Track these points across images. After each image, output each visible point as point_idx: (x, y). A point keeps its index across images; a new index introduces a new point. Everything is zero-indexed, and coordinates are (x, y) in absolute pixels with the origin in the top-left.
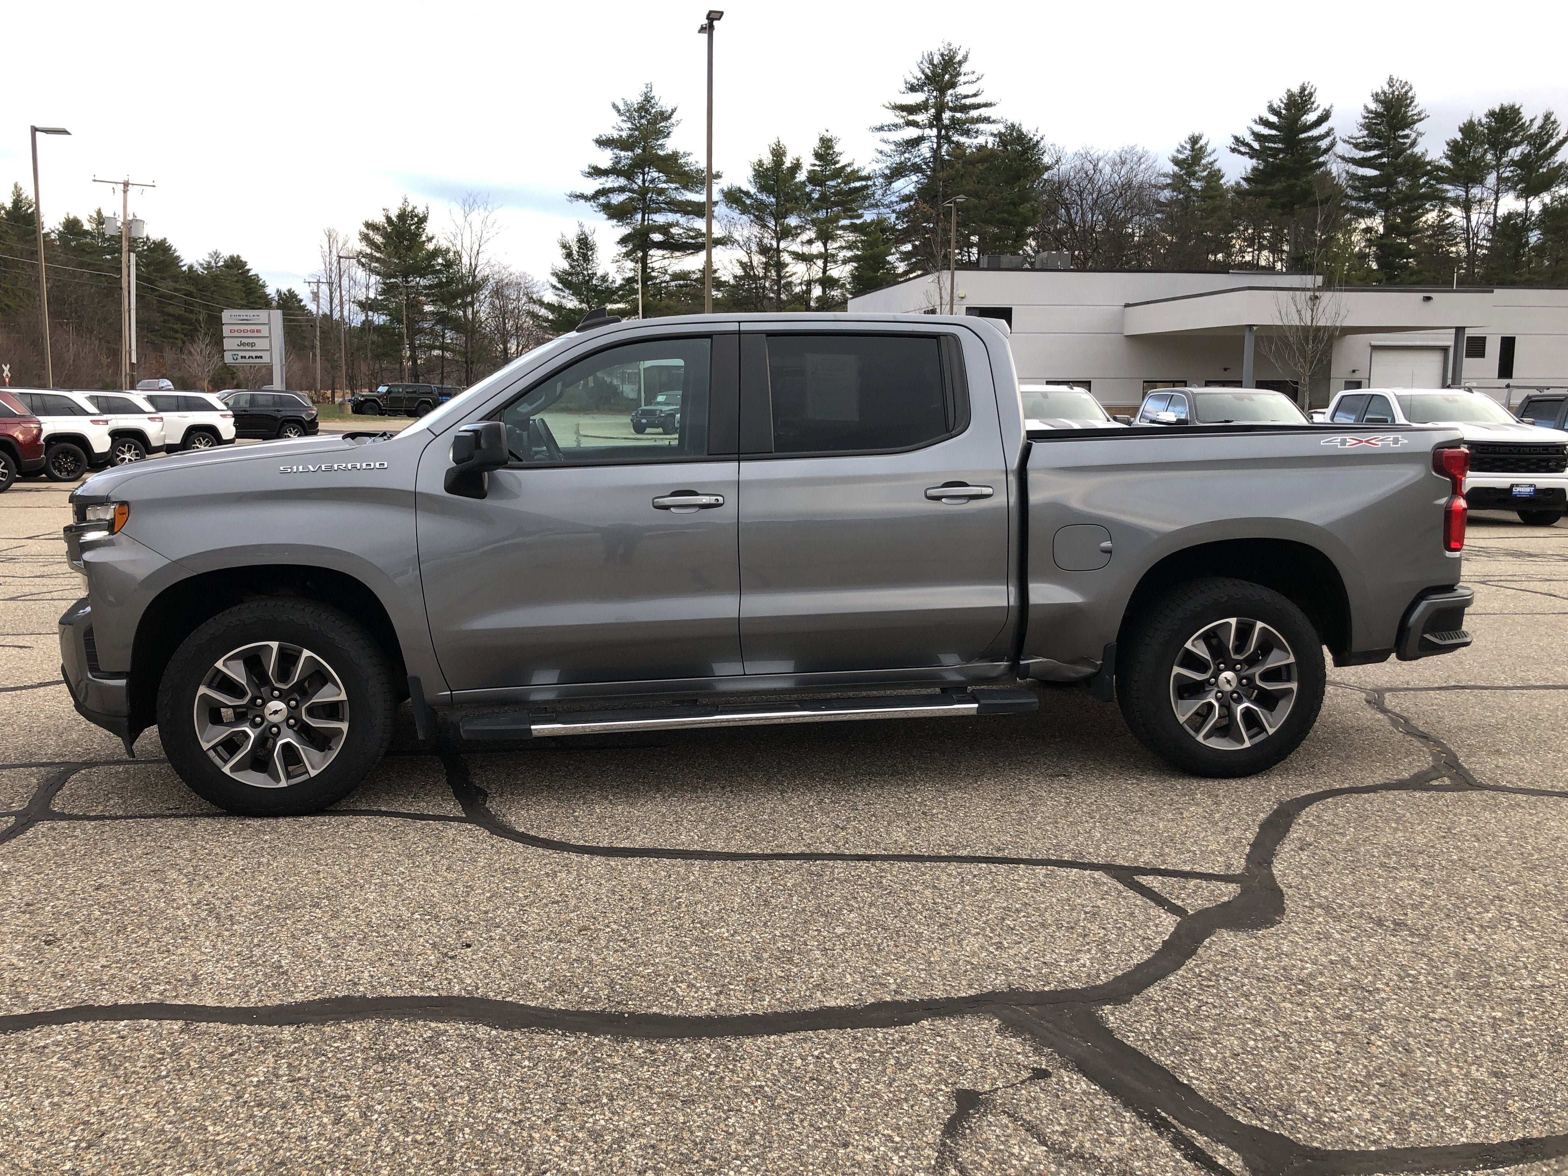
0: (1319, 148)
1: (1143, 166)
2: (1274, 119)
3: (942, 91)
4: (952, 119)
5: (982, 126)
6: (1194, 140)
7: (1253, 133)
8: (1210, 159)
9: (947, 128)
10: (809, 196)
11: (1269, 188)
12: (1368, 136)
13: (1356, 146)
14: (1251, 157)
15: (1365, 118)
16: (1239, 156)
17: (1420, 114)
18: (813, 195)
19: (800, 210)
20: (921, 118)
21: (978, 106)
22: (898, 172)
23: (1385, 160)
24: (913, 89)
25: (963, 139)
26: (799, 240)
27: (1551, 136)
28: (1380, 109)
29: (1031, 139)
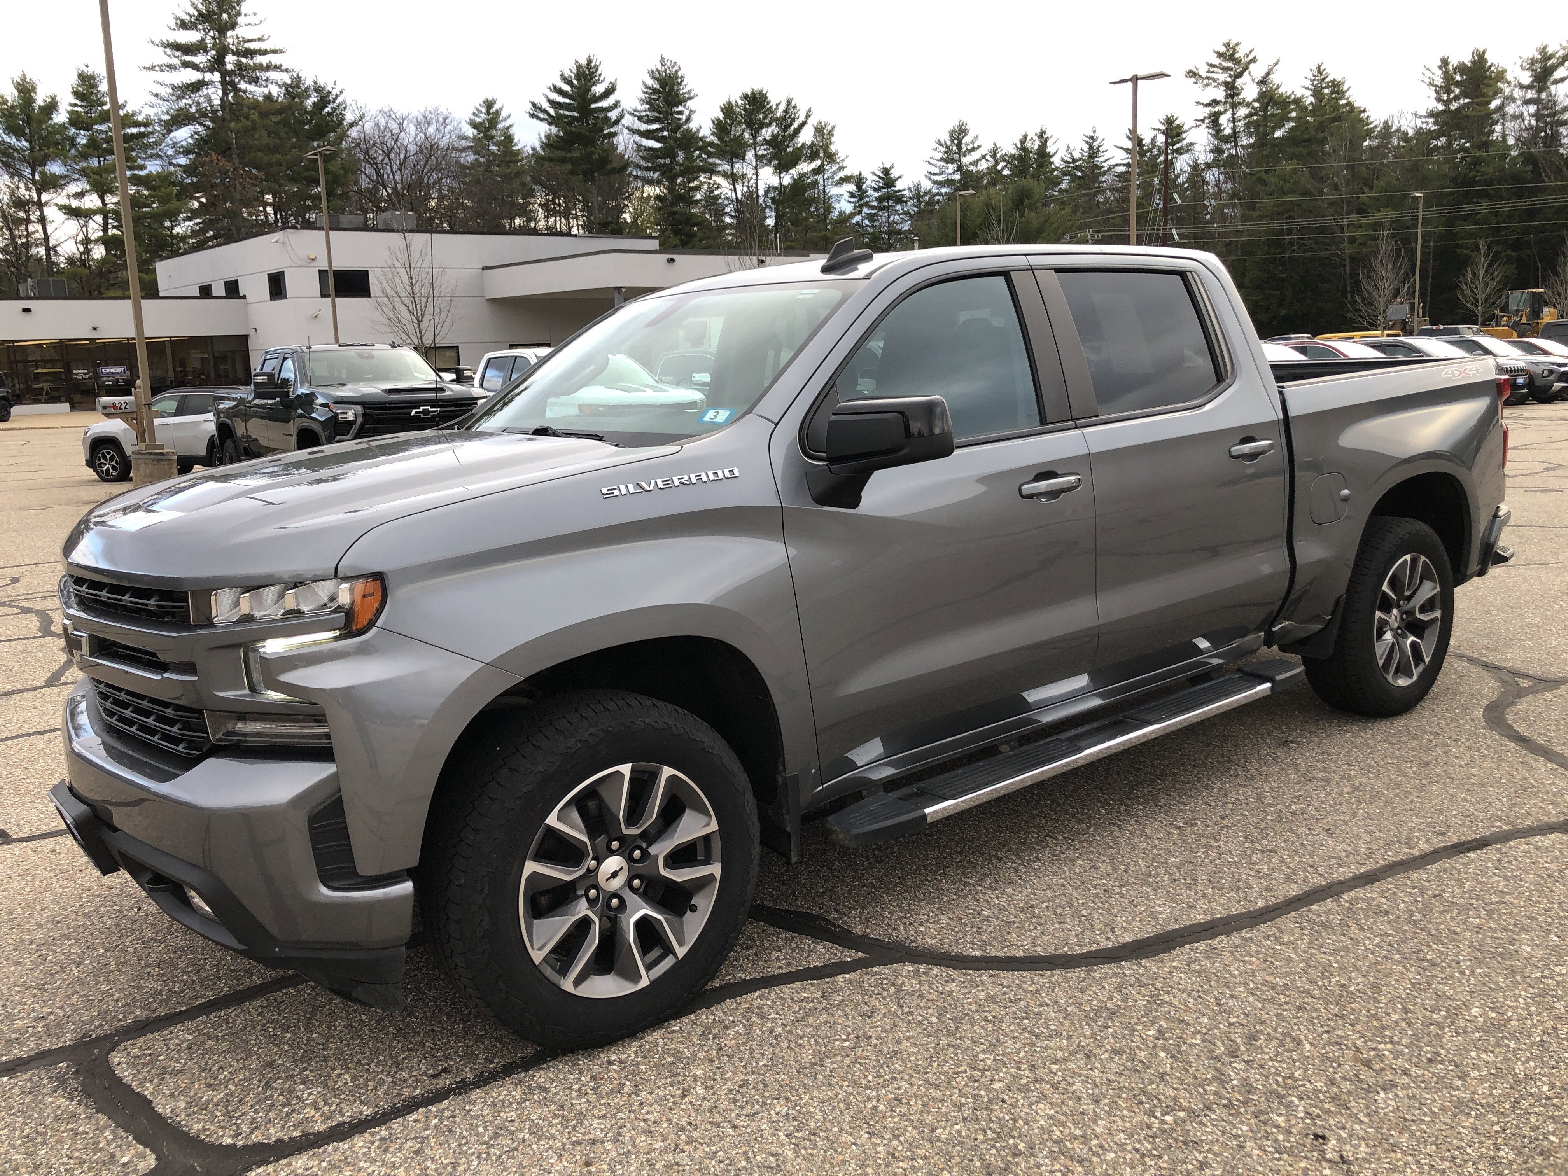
0: (607, 119)
1: (448, 128)
2: (566, 88)
3: (223, 29)
4: (239, 65)
5: (272, 75)
6: (489, 104)
7: (549, 100)
8: (507, 124)
9: (231, 73)
10: (72, 141)
11: (569, 155)
12: (649, 110)
13: (640, 118)
14: (550, 124)
15: (645, 93)
16: (538, 122)
17: (689, 92)
18: (78, 140)
19: (66, 157)
20: (200, 59)
21: (265, 52)
22: (179, 119)
23: (666, 133)
24: (184, 25)
25: (251, 88)
26: (64, 193)
27: (793, 120)
28: (656, 86)
29: (330, 92)
